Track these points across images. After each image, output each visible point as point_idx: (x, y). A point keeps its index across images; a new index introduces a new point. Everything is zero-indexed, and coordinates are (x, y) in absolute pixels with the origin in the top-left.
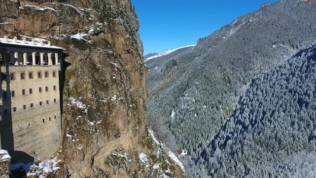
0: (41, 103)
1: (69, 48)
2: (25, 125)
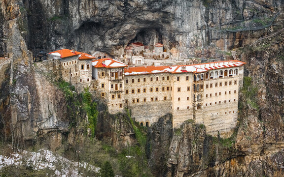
0: (225, 101)
1: (251, 60)
2: (215, 114)
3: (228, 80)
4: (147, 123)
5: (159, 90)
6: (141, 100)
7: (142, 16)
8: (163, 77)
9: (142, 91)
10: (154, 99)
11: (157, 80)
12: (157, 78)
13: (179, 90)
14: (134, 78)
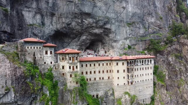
0: (146, 80)
2: (141, 88)
3: (147, 66)
4: (97, 96)
5: (104, 72)
6: (93, 79)
7: (92, 31)
8: (107, 64)
9: (93, 72)
10: (101, 78)
11: (103, 65)
12: (103, 64)
13: (118, 71)
14: (87, 63)
